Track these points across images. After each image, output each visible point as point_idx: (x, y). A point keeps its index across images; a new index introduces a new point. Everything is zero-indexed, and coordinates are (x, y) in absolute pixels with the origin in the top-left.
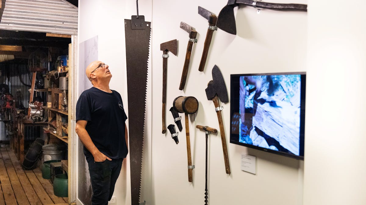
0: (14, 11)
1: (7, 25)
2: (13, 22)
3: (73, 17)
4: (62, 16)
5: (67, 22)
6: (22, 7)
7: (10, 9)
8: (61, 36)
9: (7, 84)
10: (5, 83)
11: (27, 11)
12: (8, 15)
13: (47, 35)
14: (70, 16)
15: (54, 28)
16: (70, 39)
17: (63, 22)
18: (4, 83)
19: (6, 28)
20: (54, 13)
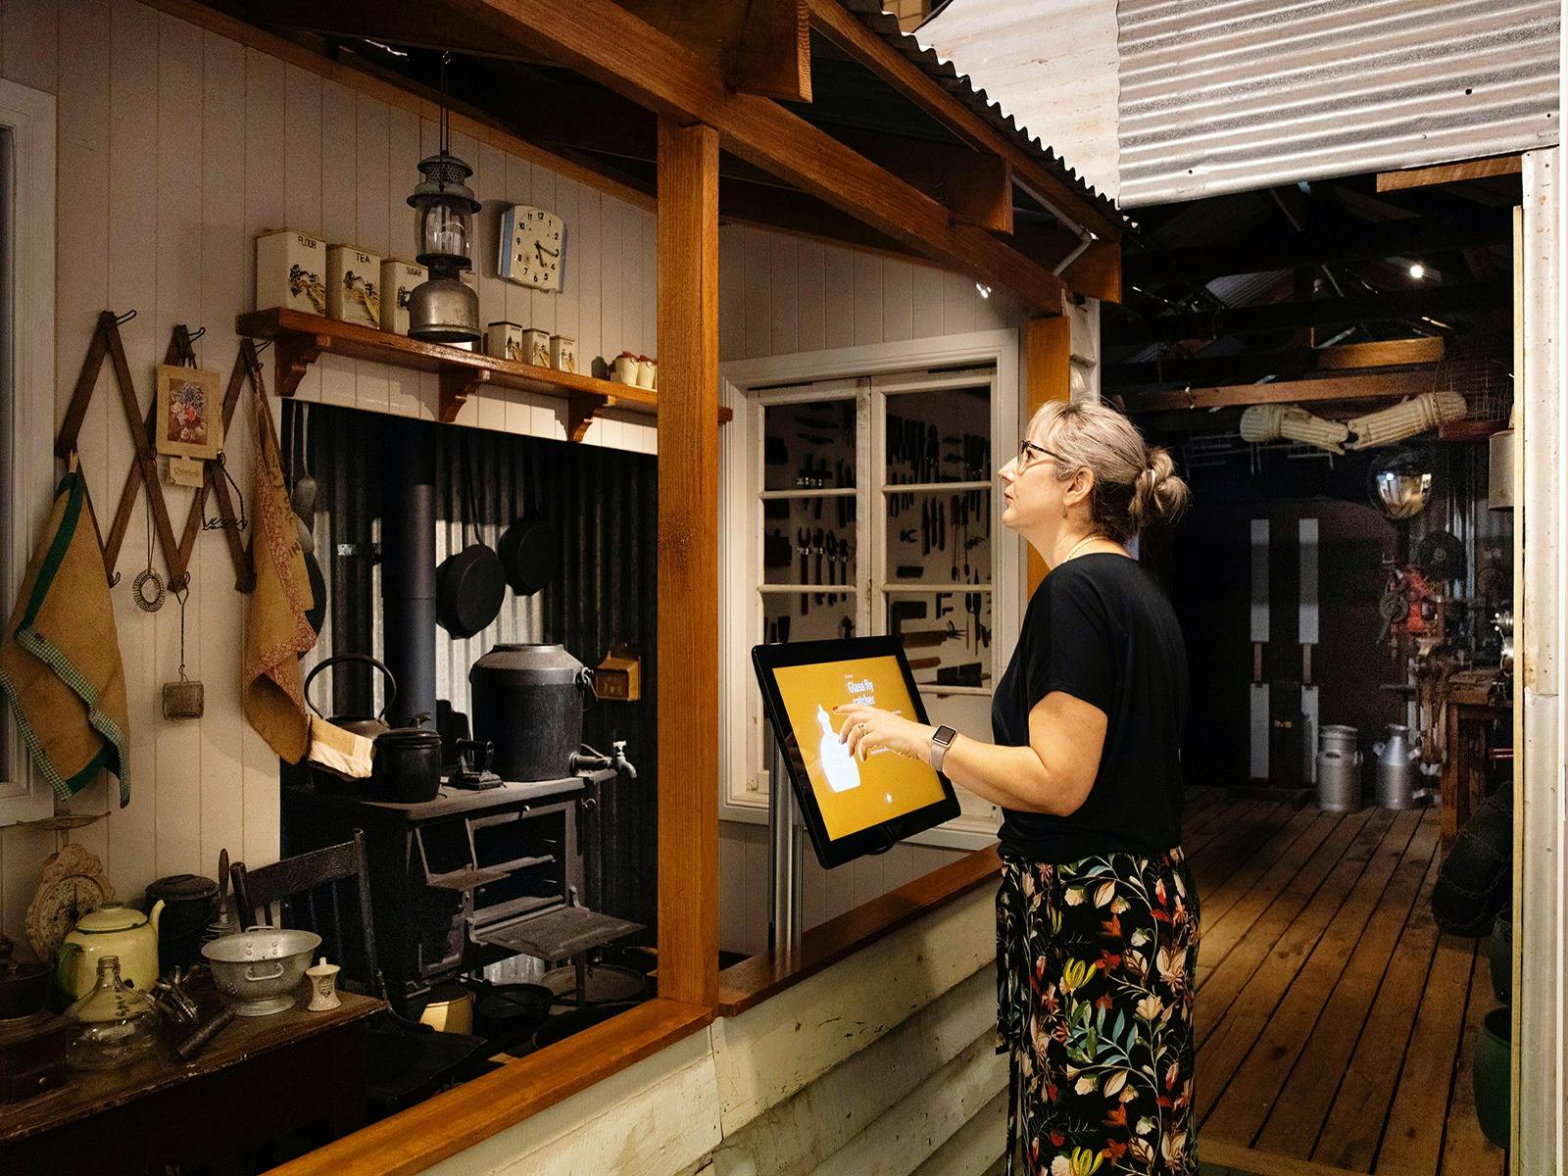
0: (1213, 95)
1: (1185, 173)
2: (1208, 152)
3: (1526, 35)
4: (1458, 49)
5: (1491, 78)
6: (1252, 63)
7: (1194, 91)
8: (1457, 174)
9: (1458, 533)
10: (1452, 528)
11: (1271, 76)
12: (1183, 125)
13: (1383, 184)
14: (1509, 38)
15: (1419, 136)
16: (1517, 178)
17: (1468, 85)
18: (1447, 530)
19: (1180, 189)
20: (1415, 47)
